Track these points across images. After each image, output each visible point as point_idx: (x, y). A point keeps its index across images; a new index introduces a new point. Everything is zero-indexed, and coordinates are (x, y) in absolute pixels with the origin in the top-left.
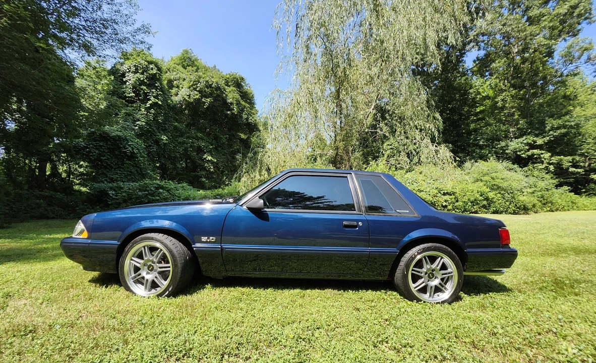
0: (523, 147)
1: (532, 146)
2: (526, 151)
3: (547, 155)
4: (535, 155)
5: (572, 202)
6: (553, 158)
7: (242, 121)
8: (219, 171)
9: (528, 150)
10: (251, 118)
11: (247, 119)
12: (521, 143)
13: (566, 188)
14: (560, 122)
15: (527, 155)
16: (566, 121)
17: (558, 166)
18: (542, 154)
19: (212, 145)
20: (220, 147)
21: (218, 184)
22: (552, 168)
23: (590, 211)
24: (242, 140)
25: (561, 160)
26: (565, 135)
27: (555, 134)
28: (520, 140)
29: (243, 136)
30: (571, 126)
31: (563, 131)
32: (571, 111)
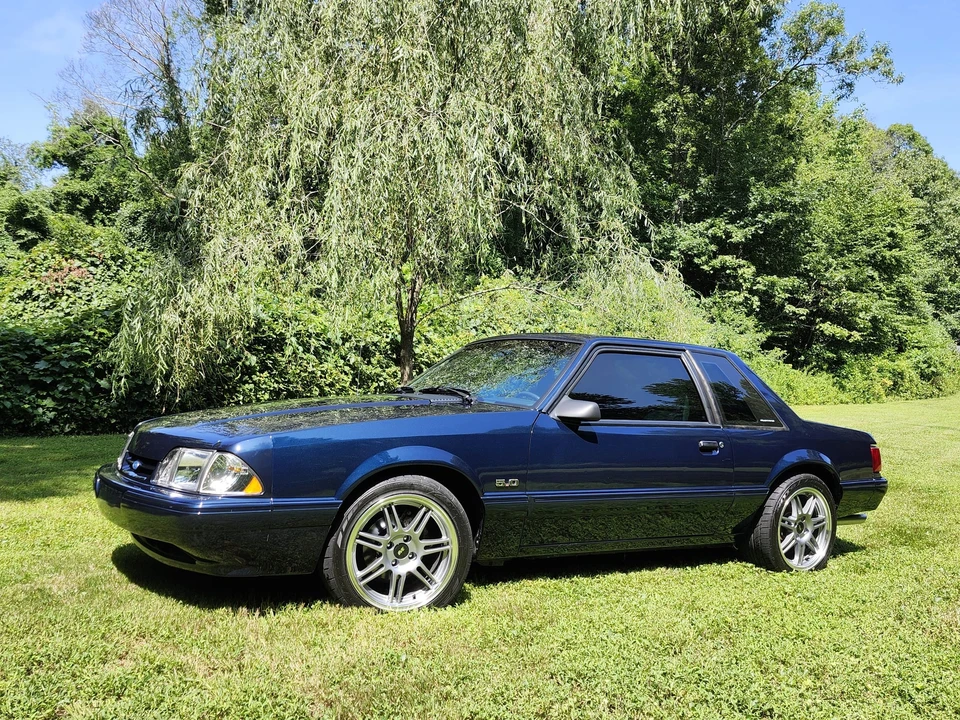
0: (706, 245)
1: (724, 246)
2: (710, 258)
3: (748, 271)
4: (728, 268)
5: (788, 386)
6: (759, 279)
9: (715, 255)
12: (701, 235)
13: (778, 352)
14: (777, 192)
15: (713, 268)
16: (786, 194)
17: (766, 297)
18: (740, 266)
22: (756, 301)
23: (815, 407)
25: (773, 285)
26: (779, 225)
27: (766, 221)
28: (701, 226)
30: (795, 206)
31: (781, 215)
32: (792, 168)
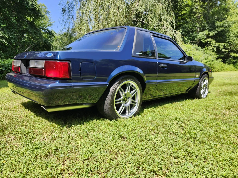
0: (204, 37)
1: (208, 37)
2: (205, 39)
3: (214, 42)
4: (209, 41)
5: (222, 67)
6: (216, 44)
7: (29, 7)
8: (12, 45)
9: (206, 39)
10: (35, 4)
11: (32, 5)
12: (203, 34)
13: (220, 60)
14: (221, 23)
15: (205, 42)
16: (224, 23)
17: (218, 48)
18: (212, 41)
19: (4, 24)
20: (11, 26)
21: (12, 55)
22: (215, 49)
23: (228, 72)
24: (28, 22)
25: (220, 45)
26: (222, 31)
27: (218, 30)
28: (203, 33)
29: (29, 19)
30: (226, 26)
31: (222, 28)
32: (226, 17)
